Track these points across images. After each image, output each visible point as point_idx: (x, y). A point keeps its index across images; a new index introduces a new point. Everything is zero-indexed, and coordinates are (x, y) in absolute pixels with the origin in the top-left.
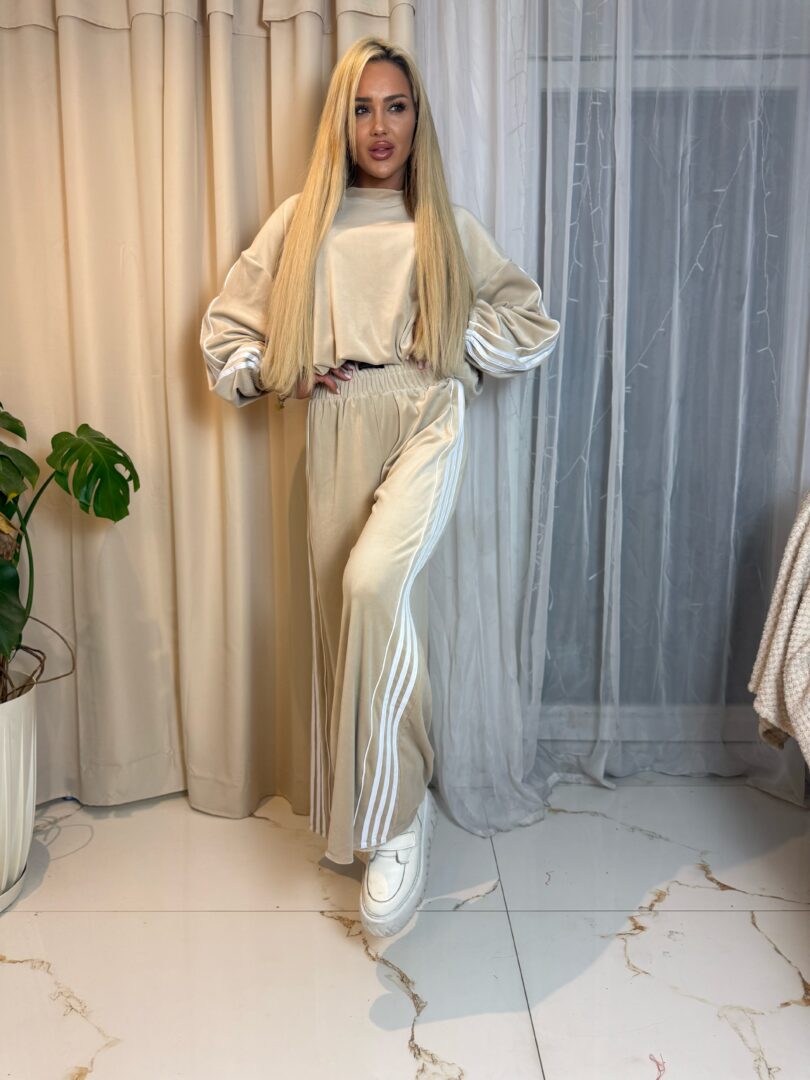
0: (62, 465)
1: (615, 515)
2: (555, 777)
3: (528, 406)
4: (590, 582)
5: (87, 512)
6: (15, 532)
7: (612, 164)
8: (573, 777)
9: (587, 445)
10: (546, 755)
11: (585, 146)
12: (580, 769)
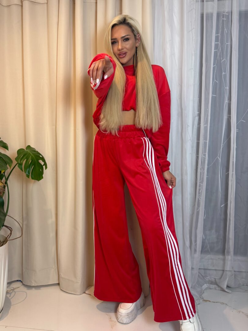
0: (21, 161)
1: (232, 181)
2: (205, 286)
3: (195, 137)
4: (221, 208)
5: (29, 178)
6: (3, 184)
7: (230, 42)
8: (213, 286)
9: (220, 152)
10: (202, 277)
11: (219, 35)
12: (216, 283)
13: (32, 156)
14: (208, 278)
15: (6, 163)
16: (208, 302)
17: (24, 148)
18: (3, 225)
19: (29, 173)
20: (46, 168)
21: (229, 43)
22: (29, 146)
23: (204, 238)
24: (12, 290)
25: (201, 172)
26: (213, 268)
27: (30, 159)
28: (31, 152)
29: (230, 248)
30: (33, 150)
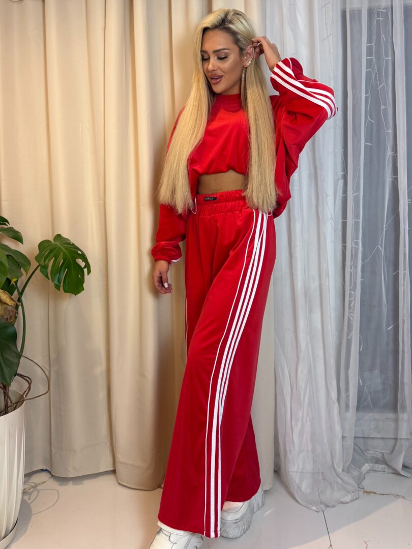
0: (45, 261)
1: (404, 285)
2: (366, 467)
3: (339, 213)
4: (388, 332)
5: (59, 290)
6: (14, 303)
7: (392, 56)
8: (380, 467)
9: (382, 238)
10: (360, 451)
11: (372, 46)
12: (384, 462)
13: (64, 252)
14: (371, 452)
15: (19, 265)
16: (372, 494)
17: (51, 239)
18: (16, 374)
19: (59, 281)
20: (89, 272)
21: (390, 58)
22: (59, 236)
23: (361, 384)
24: (32, 487)
25: (351, 272)
26: (379, 436)
27: (62, 257)
28: (63, 246)
29: (405, 400)
30: (67, 242)
